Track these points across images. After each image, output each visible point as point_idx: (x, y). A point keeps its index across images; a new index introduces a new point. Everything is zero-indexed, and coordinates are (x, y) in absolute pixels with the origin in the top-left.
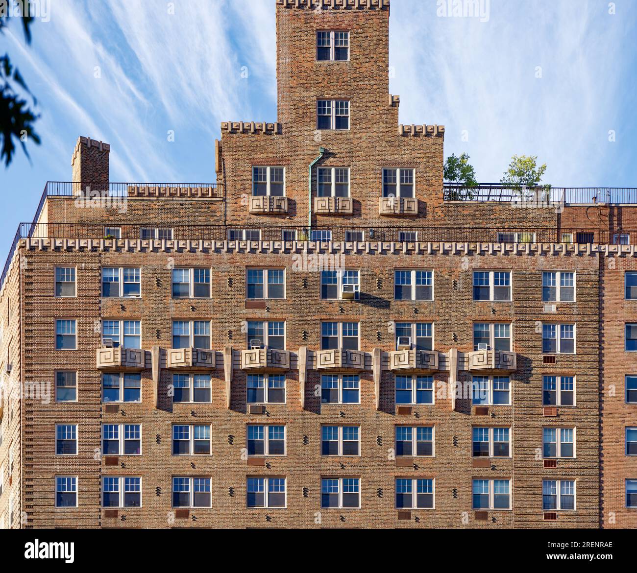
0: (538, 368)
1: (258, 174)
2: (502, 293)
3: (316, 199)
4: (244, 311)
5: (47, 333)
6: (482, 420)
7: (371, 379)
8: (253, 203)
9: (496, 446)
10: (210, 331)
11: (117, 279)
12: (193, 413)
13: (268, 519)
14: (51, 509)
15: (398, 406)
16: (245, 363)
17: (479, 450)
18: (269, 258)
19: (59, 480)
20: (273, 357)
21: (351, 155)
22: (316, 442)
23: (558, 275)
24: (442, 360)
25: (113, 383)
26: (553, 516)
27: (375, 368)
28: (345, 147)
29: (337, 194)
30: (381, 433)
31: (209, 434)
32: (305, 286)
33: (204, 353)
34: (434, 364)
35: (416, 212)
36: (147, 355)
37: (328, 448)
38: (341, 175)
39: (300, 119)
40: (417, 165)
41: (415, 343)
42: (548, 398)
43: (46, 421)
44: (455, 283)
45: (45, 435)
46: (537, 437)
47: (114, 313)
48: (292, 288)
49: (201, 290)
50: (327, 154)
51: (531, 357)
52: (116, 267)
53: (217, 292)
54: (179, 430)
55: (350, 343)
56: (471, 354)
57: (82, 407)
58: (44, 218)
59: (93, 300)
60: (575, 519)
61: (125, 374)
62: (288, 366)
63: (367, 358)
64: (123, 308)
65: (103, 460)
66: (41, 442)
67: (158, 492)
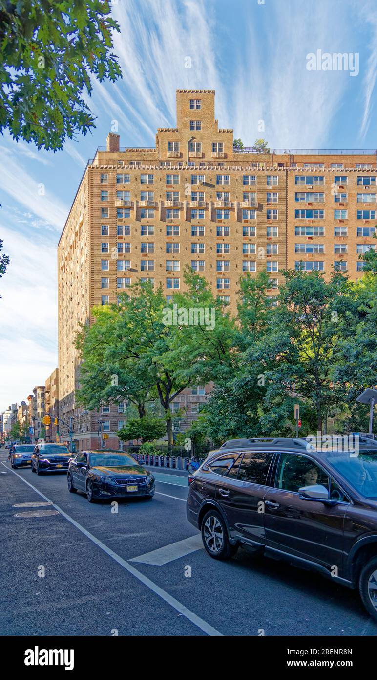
0: (265, 207)
1: (170, 144)
2: (253, 183)
3: (190, 152)
4: (165, 188)
5: (98, 195)
6: (246, 224)
7: (209, 211)
8: (169, 154)
9: (251, 233)
10: (154, 195)
11: (122, 178)
12: (148, 222)
13: (174, 257)
14: (100, 253)
15: (217, 220)
16: (166, 206)
17: (245, 234)
18: (174, 171)
19: (102, 244)
20: (175, 203)
21: (202, 138)
22: (190, 232)
23: (272, 177)
24: (232, 204)
25: (121, 212)
26: (270, 256)
27: (210, 207)
28: (200, 136)
29: (197, 151)
30: (212, 228)
31: (153, 229)
32: (186, 180)
33: (151, 202)
34: (230, 206)
35: (224, 157)
36: (132, 202)
37: (193, 234)
38: (198, 145)
39: (185, 127)
40: (224, 142)
41: (223, 199)
42: (268, 217)
43: (98, 224)
44: (237, 180)
45: (98, 229)
46: (265, 230)
47: (121, 189)
48: (182, 181)
49: (151, 182)
50: (193, 138)
51: (263, 203)
52: (122, 174)
53: (156, 182)
54: (143, 227)
55: (201, 199)
56: (242, 202)
57: (111, 220)
58: (97, 158)
59: (114, 185)
60: (277, 257)
61: (125, 209)
62: (180, 206)
63: (207, 204)
64: (124, 187)
65: (117, 237)
66: (96, 231)
67: (136, 248)
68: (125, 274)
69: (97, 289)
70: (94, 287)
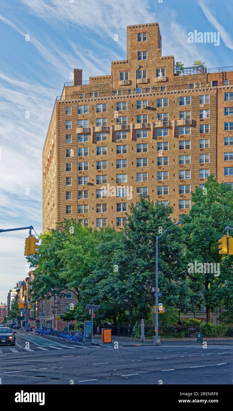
0: (198, 123)
1: (121, 74)
2: (188, 103)
3: (137, 80)
4: (116, 115)
5: (64, 125)
6: (182, 139)
7: (151, 130)
8: (120, 83)
9: (186, 146)
10: (106, 121)
11: (82, 109)
12: (102, 144)
13: (122, 171)
14: (65, 172)
15: (158, 137)
16: (116, 129)
17: (181, 148)
18: (123, 99)
19: (67, 164)
20: (123, 127)
21: (147, 66)
22: (135, 149)
23: (204, 96)
24: (170, 123)
25: (81, 137)
26: (203, 165)
27: (152, 127)
28: (145, 64)
29: (143, 78)
30: (153, 145)
31: (106, 149)
32: (132, 106)
33: (105, 127)
34: (168, 125)
35: (165, 80)
36: (90, 129)
37: (139, 151)
38: (145, 72)
39: (133, 58)
40: (166, 67)
41: (163, 119)
42: (201, 131)
43: (63, 149)
44: (174, 101)
45: (63, 152)
46: (198, 143)
47: (81, 118)
48: (129, 107)
49: (104, 110)
50: (140, 67)
51: (196, 120)
52: (82, 106)
53: (109, 110)
54: (98, 148)
55: (145, 121)
56: (179, 121)
57: (73, 144)
58: (64, 94)
59: (75, 115)
60: (208, 165)
61: (84, 134)
62: (127, 129)
63: (149, 125)
64: (84, 117)
65: (78, 158)
66: (62, 154)
67: (93, 166)
68: (84, 188)
69: (62, 201)
70: (61, 200)
